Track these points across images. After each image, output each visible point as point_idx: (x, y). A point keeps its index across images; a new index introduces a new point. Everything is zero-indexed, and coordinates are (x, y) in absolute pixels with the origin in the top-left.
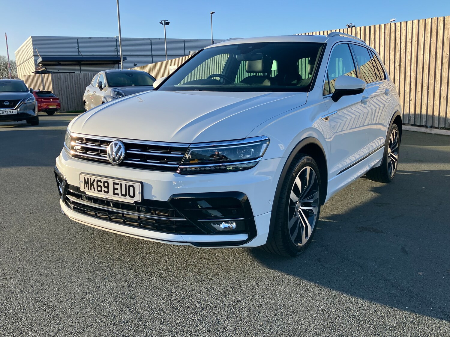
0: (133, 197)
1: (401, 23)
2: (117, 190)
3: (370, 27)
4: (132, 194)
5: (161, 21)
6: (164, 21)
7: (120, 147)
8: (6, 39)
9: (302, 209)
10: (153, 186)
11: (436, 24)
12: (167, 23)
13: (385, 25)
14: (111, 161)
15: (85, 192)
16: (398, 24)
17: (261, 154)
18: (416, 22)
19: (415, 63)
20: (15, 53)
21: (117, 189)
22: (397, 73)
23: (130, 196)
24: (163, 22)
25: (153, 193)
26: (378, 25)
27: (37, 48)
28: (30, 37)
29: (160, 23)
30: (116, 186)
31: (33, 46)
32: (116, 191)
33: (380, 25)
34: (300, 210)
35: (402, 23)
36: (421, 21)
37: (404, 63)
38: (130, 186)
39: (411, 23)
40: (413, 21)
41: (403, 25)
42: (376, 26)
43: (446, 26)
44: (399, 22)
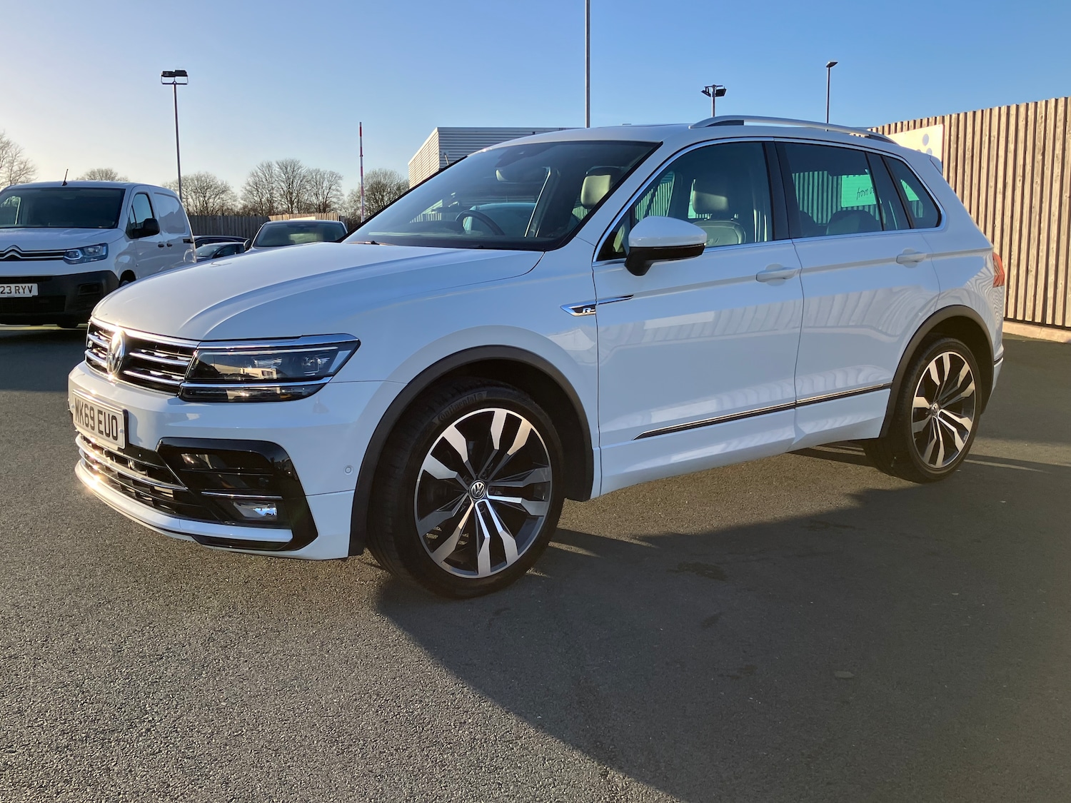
0: (116, 438)
4: (115, 433)
5: (706, 87)
6: (714, 86)
7: (119, 344)
8: (361, 135)
9: (491, 501)
10: (138, 419)
12: (721, 93)
17: (332, 370)
20: (409, 164)
21: (101, 423)
23: (113, 437)
24: (711, 90)
27: (447, 154)
28: (436, 130)
29: (703, 92)
30: (100, 417)
31: (440, 149)
32: (100, 427)
34: (487, 501)
38: (113, 418)
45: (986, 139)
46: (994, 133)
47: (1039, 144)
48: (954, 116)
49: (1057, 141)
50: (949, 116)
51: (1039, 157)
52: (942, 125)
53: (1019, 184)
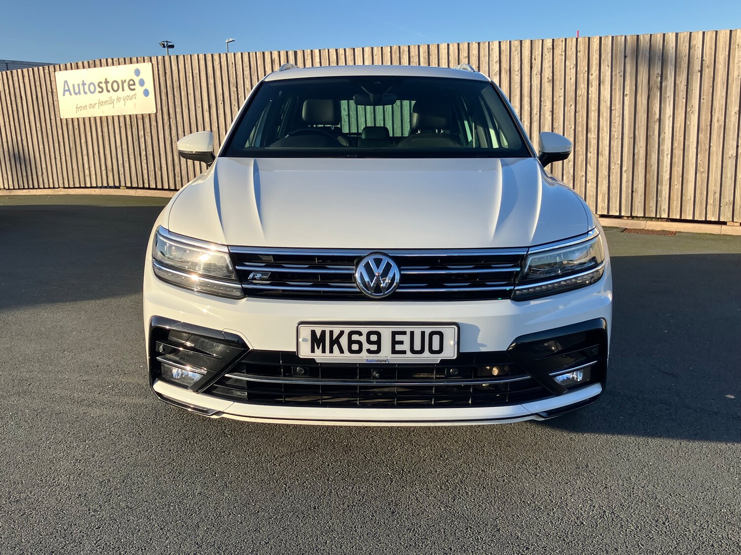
0: (441, 351)
1: (345, 50)
2: (403, 344)
3: (296, 53)
4: (436, 347)
7: (388, 266)
10: (481, 327)
11: (398, 55)
13: (320, 50)
14: (367, 293)
15: (314, 359)
16: (341, 52)
18: (367, 50)
19: (372, 113)
21: (401, 343)
22: (345, 126)
23: (432, 351)
25: (480, 339)
26: (309, 51)
30: (398, 338)
32: (398, 347)
33: (312, 51)
35: (347, 49)
36: (375, 49)
37: (355, 112)
38: (432, 334)
39: (362, 51)
40: (363, 48)
41: (349, 53)
42: (306, 52)
43: (412, 59)
44: (343, 49)
45: (189, 75)
46: (196, 71)
47: (233, 81)
48: (160, 58)
49: (245, 80)
50: (155, 57)
51: (233, 89)
52: (150, 63)
53: (221, 106)
